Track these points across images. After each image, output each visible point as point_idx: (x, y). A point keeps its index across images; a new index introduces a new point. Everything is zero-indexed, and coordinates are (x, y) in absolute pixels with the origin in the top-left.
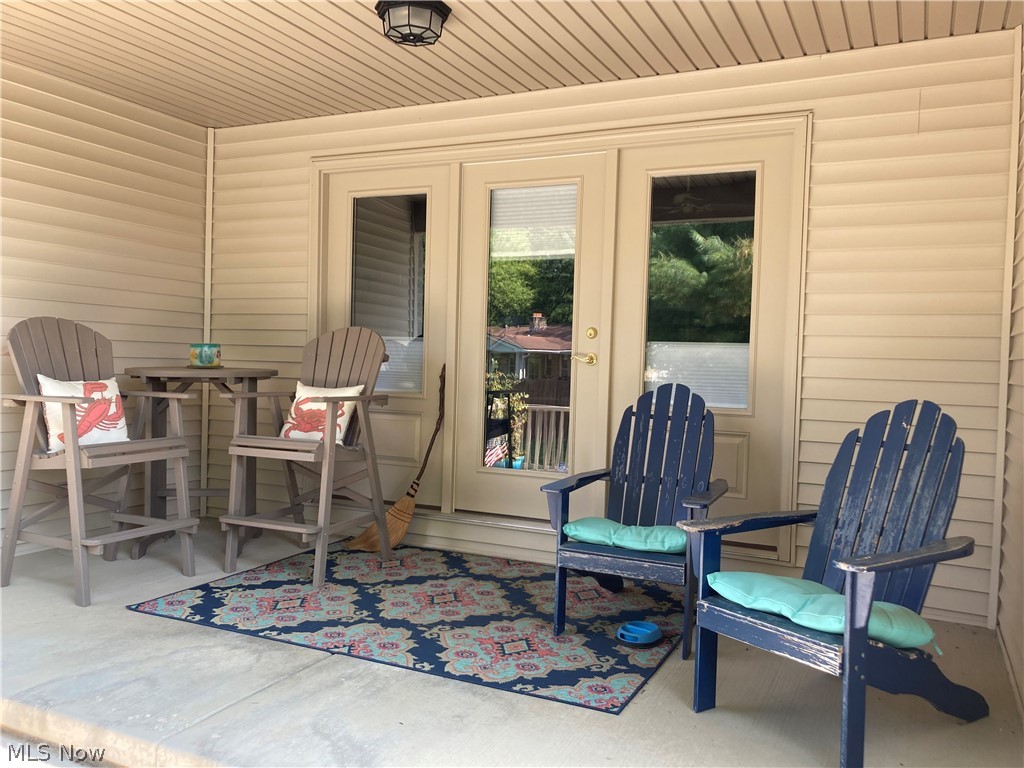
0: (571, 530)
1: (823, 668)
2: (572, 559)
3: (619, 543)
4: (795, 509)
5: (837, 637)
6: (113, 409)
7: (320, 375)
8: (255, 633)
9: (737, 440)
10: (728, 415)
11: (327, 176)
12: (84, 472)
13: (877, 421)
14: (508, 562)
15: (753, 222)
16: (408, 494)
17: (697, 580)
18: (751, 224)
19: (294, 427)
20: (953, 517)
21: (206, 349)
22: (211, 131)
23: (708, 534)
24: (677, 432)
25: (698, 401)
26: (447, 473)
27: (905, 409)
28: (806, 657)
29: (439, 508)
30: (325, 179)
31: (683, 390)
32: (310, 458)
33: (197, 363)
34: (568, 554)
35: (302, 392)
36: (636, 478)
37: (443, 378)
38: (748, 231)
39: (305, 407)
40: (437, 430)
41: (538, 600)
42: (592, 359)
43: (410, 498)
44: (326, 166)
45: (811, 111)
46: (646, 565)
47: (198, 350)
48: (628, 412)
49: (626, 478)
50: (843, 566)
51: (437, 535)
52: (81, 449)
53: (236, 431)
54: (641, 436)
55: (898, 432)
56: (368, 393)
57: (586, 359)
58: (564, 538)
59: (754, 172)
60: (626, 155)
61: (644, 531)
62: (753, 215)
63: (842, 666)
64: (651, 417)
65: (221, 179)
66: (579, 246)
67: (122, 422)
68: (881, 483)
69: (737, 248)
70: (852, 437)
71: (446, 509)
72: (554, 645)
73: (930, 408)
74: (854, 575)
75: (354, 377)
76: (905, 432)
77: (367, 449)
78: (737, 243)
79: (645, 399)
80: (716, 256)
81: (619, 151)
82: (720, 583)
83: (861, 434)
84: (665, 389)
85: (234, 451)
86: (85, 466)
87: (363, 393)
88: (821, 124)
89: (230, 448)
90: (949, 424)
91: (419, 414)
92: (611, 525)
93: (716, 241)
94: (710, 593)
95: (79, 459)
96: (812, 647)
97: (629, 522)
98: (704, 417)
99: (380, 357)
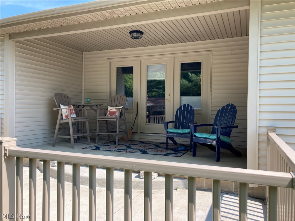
0: (169, 130)
1: (213, 144)
2: (169, 135)
3: (177, 132)
4: (210, 123)
5: (215, 139)
6: (73, 111)
7: (113, 104)
8: (110, 151)
9: (199, 115)
10: (197, 110)
11: (111, 62)
12: (72, 122)
13: (223, 108)
14: (153, 142)
15: (201, 71)
16: (131, 129)
17: (193, 134)
18: (201, 72)
19: (109, 115)
20: (235, 123)
21: (88, 99)
22: (83, 52)
23: (194, 126)
24: (187, 113)
25: (191, 107)
26: (139, 125)
27: (228, 105)
28: (211, 143)
29: (137, 133)
30: (110, 63)
31: (188, 105)
32: (115, 120)
33: (86, 102)
34: (168, 134)
35: (110, 108)
36: (180, 122)
37: (137, 105)
38: (200, 73)
39: (111, 111)
40: (136, 116)
41: (161, 146)
42: (169, 100)
43: (131, 130)
44: (110, 60)
45: (212, 50)
46: (183, 135)
47: (87, 100)
48: (178, 110)
49: (178, 122)
50: (216, 127)
51: (137, 138)
52: (72, 118)
53: (98, 116)
54: (180, 114)
55: (227, 109)
56: (124, 107)
57: (168, 100)
58: (167, 132)
59: (201, 62)
60: (175, 58)
61: (182, 130)
62: (201, 69)
63: (216, 143)
64: (182, 110)
65: (86, 63)
66: (166, 77)
67: (75, 114)
68: (224, 118)
69: (198, 77)
70: (219, 111)
71: (139, 132)
72: (166, 151)
73: (232, 105)
74: (218, 128)
75: (120, 104)
76: (228, 109)
77: (124, 119)
78: (199, 75)
79: (181, 107)
80: (194, 79)
81: (174, 58)
82: (197, 134)
83: (221, 110)
84: (185, 105)
85: (98, 119)
86: (73, 121)
87: (123, 107)
88: (214, 53)
89: (97, 119)
90: (235, 107)
91: (132, 113)
92: (176, 129)
93: (194, 75)
94: (195, 136)
95: (72, 120)
96: (212, 141)
97: (179, 129)
98: (192, 110)
99: (126, 100)
